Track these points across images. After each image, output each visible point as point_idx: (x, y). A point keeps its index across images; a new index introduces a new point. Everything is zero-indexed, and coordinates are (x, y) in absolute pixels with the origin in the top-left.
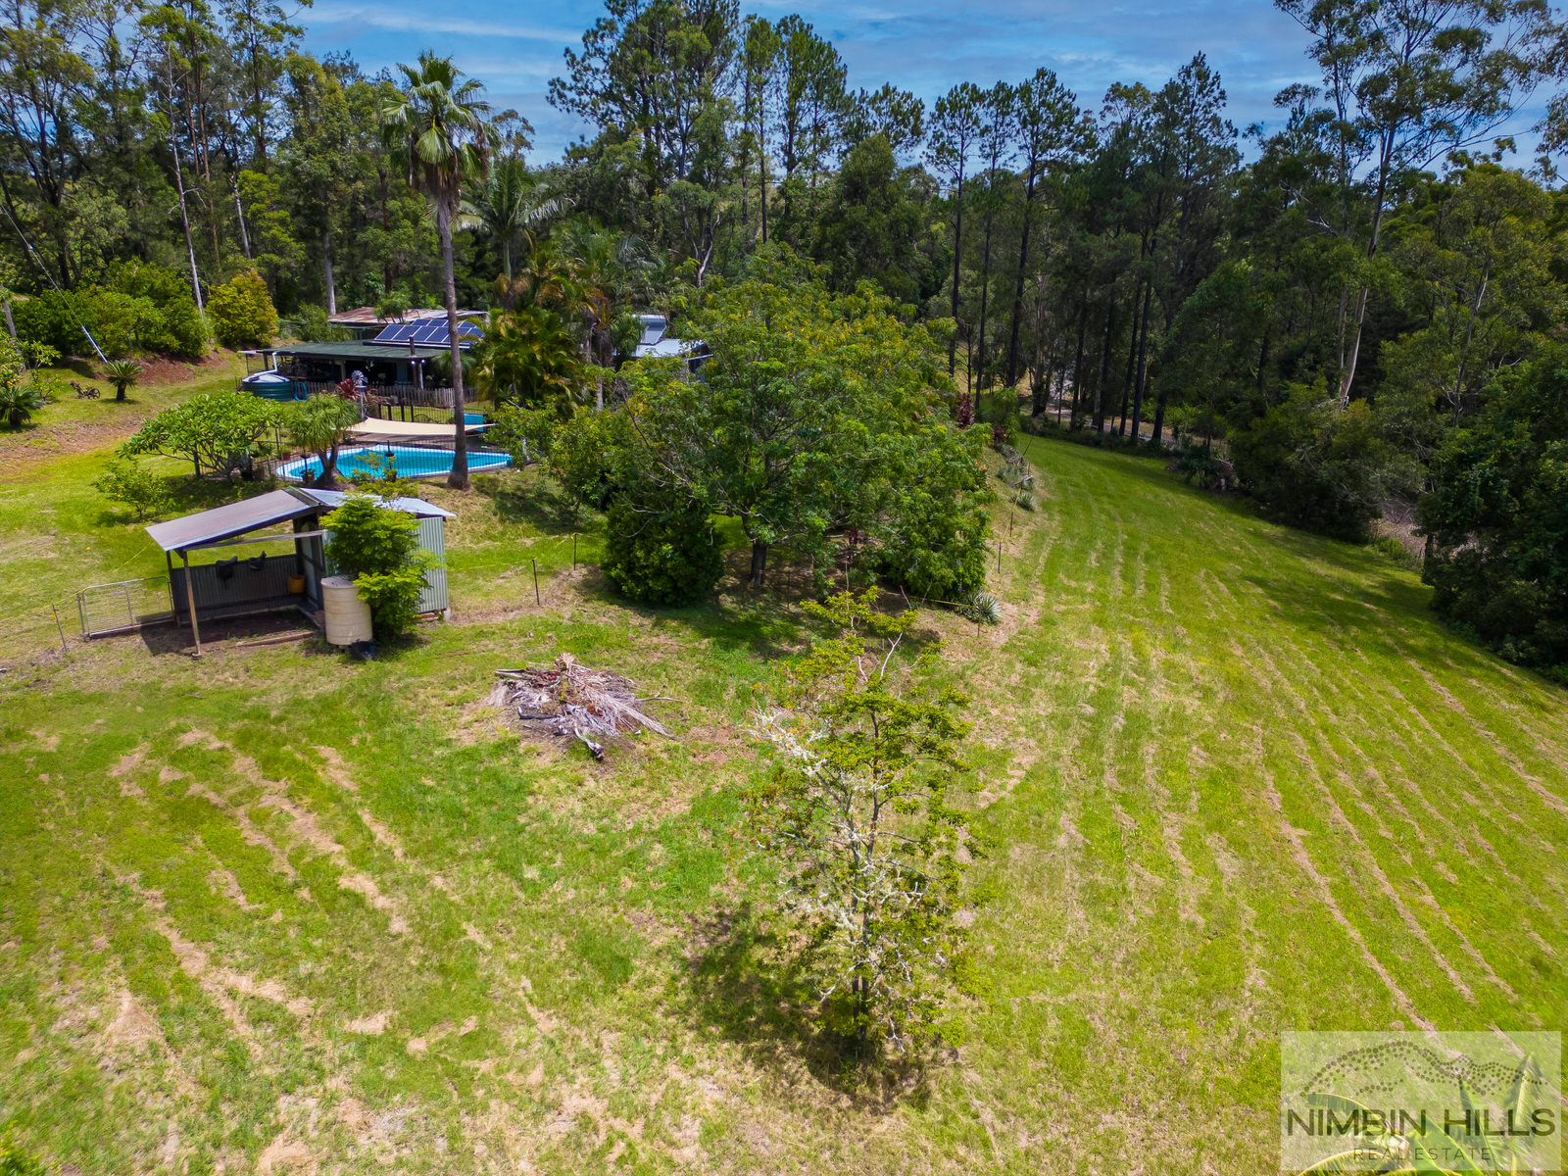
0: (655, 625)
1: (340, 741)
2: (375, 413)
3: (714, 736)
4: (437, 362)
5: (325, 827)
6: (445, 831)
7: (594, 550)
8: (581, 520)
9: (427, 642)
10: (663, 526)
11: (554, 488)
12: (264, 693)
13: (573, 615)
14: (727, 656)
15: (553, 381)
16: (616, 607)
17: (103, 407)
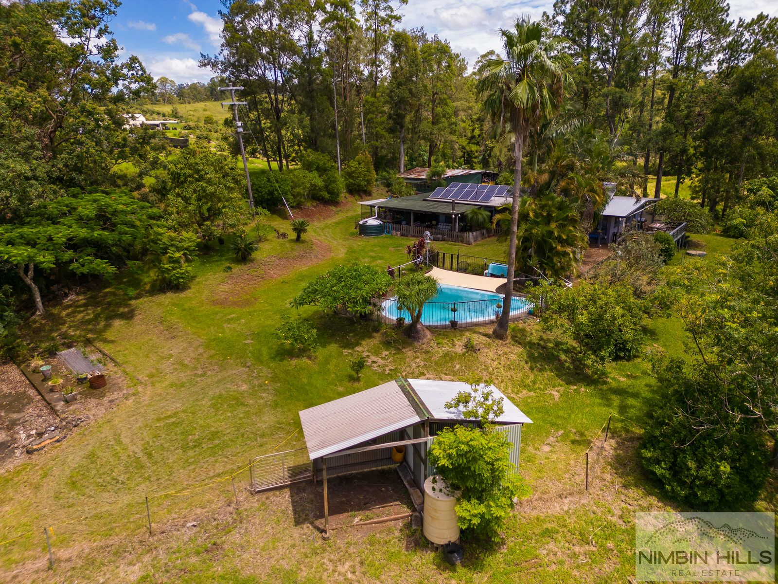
4: (467, 214)
15: (563, 249)
17: (288, 245)
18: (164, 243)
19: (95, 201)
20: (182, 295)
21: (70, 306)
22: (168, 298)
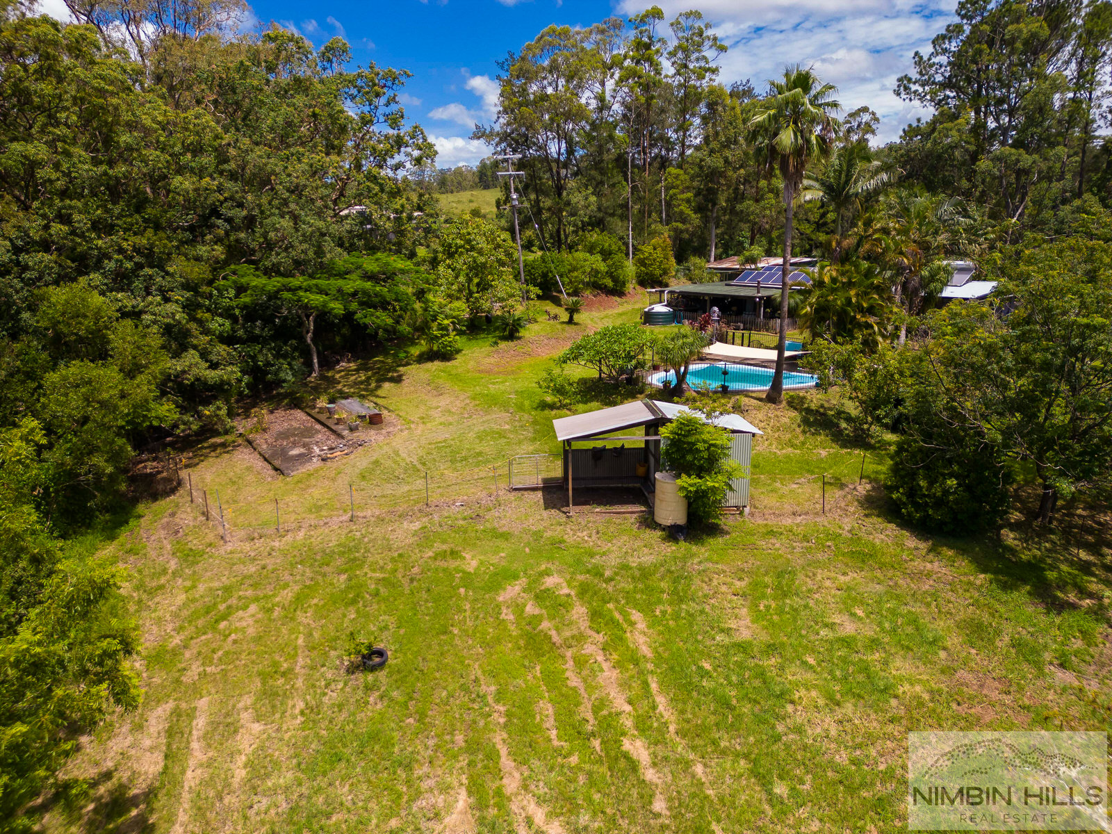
0: (930, 551)
1: (647, 609)
2: (723, 339)
3: (982, 686)
4: (775, 299)
5: (624, 685)
6: (712, 719)
7: (880, 468)
8: (872, 437)
9: (727, 533)
10: (950, 462)
11: (853, 409)
12: (604, 554)
13: (853, 528)
14: (1004, 597)
15: (864, 319)
16: (893, 526)
17: (559, 327)
18: (434, 311)
19: (377, 260)
20: (448, 364)
21: (343, 371)
22: (437, 365)
